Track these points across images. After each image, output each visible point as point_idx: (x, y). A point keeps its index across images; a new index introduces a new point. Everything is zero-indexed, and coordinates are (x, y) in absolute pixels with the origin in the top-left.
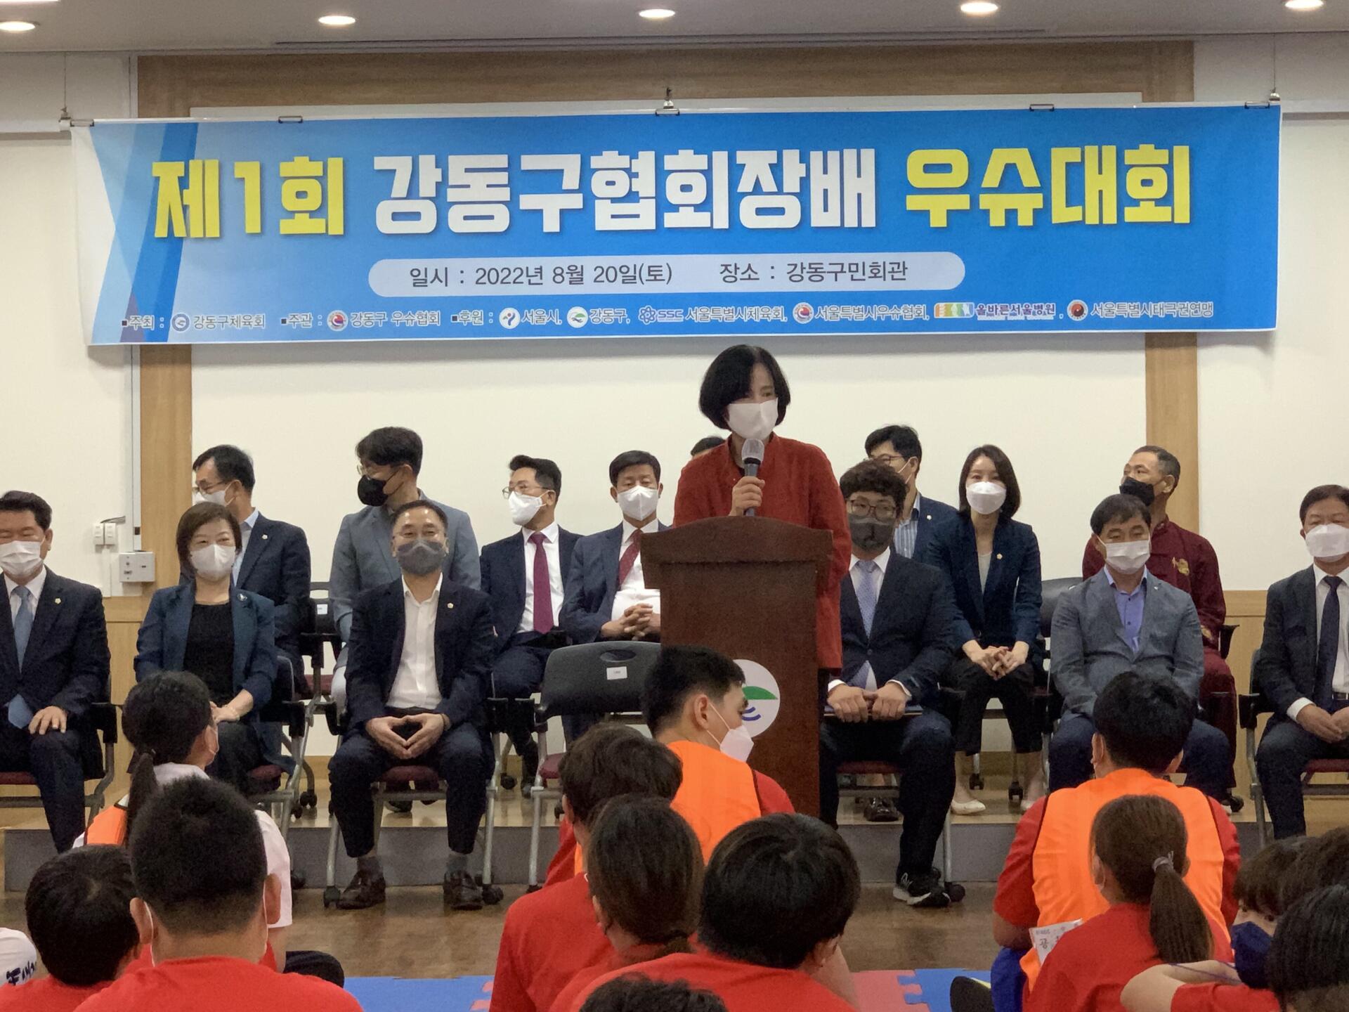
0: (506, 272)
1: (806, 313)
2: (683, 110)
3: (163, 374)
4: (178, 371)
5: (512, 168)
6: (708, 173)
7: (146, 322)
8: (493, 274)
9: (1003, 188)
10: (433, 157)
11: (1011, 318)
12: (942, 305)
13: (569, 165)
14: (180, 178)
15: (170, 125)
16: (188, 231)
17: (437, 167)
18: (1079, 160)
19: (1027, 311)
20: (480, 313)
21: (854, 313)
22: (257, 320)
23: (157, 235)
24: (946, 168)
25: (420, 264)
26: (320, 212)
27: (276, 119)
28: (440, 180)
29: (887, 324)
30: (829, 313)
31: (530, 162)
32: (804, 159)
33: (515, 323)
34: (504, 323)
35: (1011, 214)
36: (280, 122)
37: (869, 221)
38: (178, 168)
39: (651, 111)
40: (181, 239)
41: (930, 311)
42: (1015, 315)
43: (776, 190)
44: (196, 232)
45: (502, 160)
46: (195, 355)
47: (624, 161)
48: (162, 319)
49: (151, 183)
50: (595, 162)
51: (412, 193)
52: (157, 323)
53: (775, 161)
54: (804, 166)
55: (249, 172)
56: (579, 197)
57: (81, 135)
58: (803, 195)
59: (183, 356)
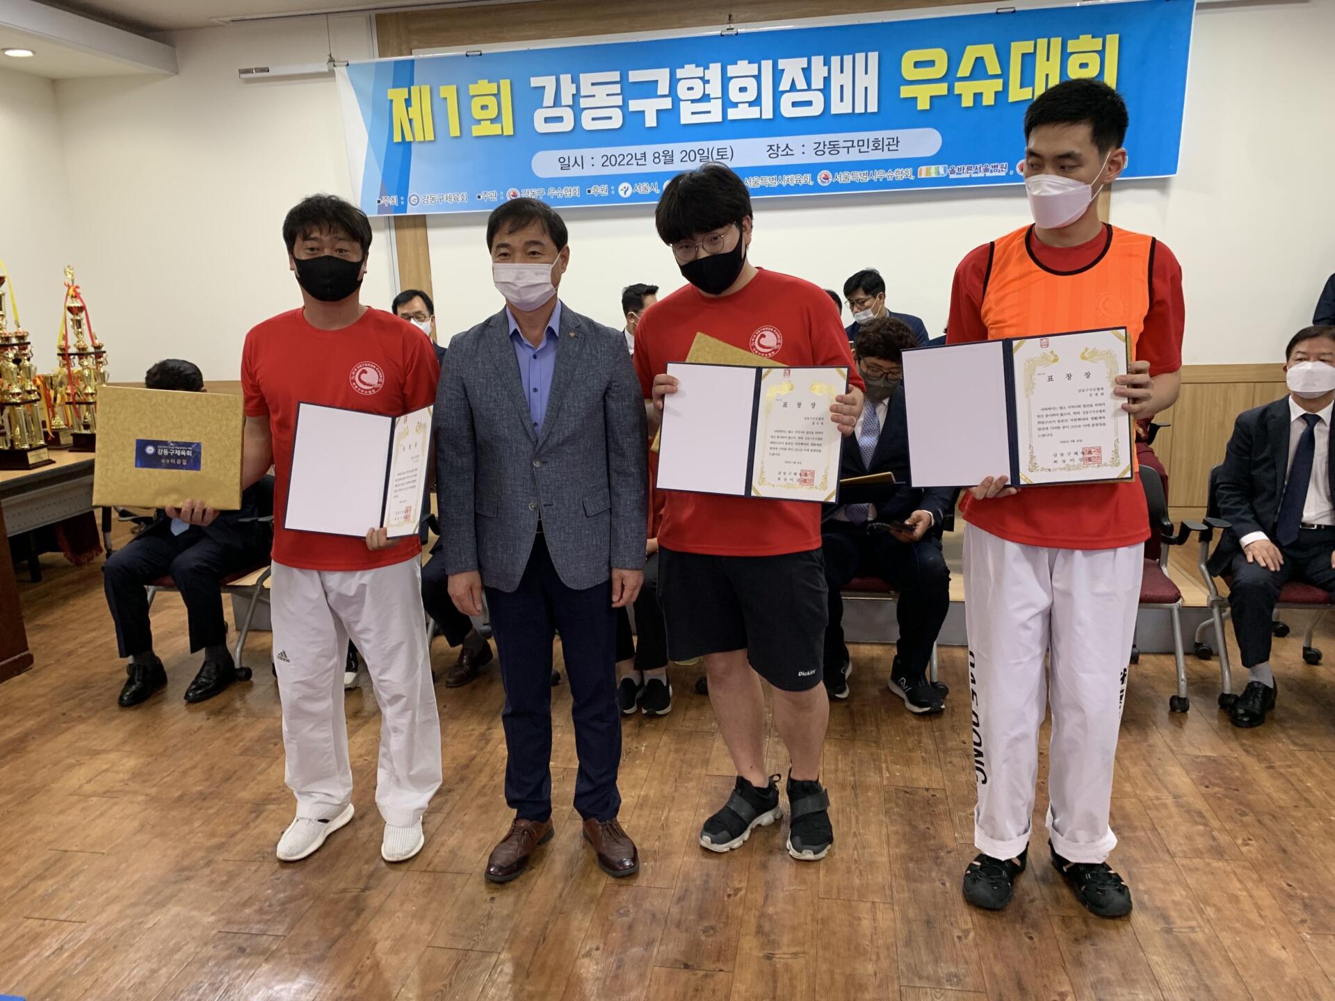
0: (622, 157)
1: (826, 178)
2: (740, 31)
3: (409, 234)
4: (420, 232)
5: (623, 80)
6: (758, 78)
7: (392, 200)
8: (613, 159)
9: (972, 77)
10: (569, 76)
11: (974, 175)
12: (924, 168)
13: (661, 76)
14: (406, 100)
15: (396, 62)
16: (414, 138)
17: (572, 83)
18: (1032, 51)
19: (986, 170)
20: (606, 186)
21: (860, 176)
22: (462, 197)
23: (395, 141)
24: (931, 63)
25: (565, 153)
26: (497, 119)
27: (464, 53)
28: (575, 92)
29: (885, 184)
30: (842, 178)
31: (635, 76)
32: (827, 63)
33: (629, 193)
34: (622, 193)
35: (978, 96)
36: (467, 56)
37: (873, 107)
38: (403, 93)
39: (718, 33)
40: (410, 143)
41: (915, 173)
42: (977, 173)
43: (806, 87)
44: (419, 138)
45: (616, 76)
46: (428, 221)
47: (699, 72)
48: (402, 198)
49: (388, 103)
50: (680, 73)
51: (557, 103)
52: (399, 201)
53: (806, 66)
54: (826, 68)
55: (449, 92)
56: (670, 99)
57: (341, 71)
58: (826, 90)
59: (420, 222)
